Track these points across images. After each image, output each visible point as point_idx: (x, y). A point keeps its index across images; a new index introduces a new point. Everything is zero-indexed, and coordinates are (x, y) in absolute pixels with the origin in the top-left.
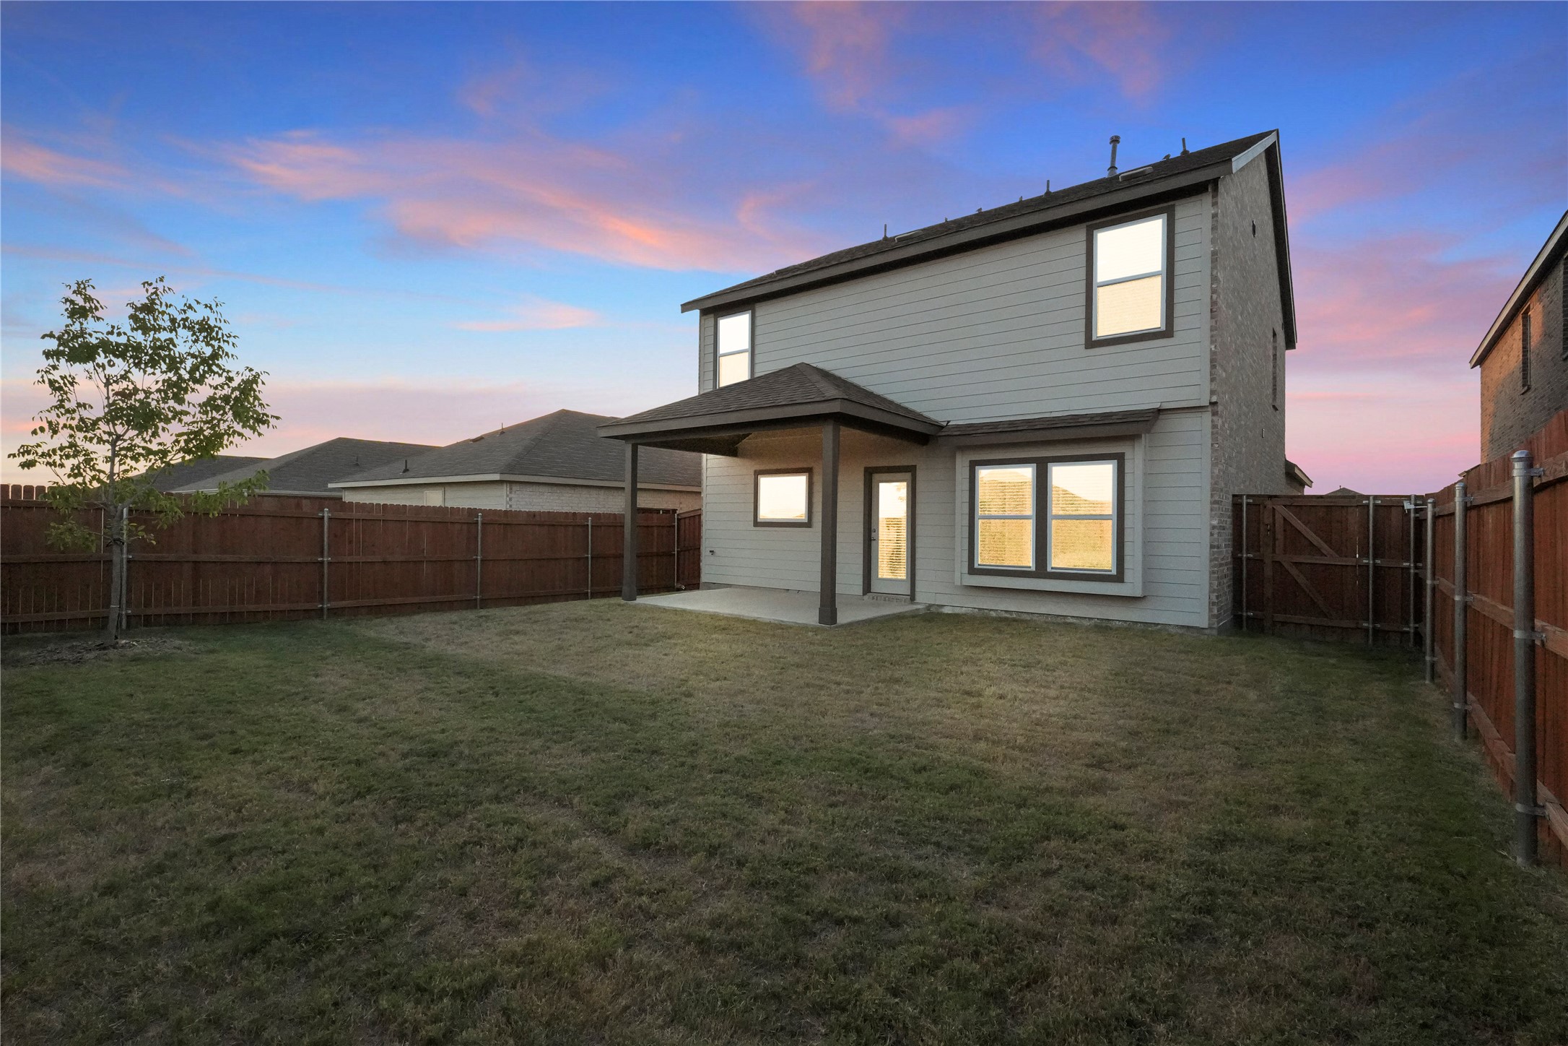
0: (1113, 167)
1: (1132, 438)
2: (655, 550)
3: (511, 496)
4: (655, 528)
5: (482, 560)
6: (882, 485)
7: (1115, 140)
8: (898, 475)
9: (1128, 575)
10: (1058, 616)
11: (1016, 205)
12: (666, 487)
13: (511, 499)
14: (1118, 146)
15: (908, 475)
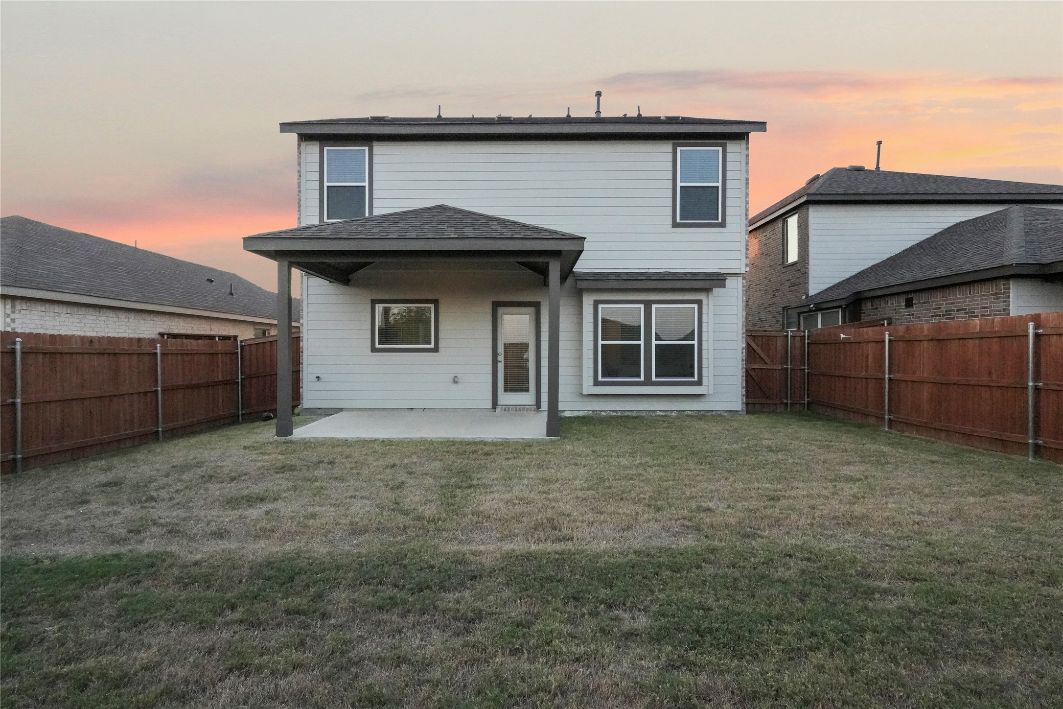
0: (598, 112)
1: (707, 290)
2: (220, 378)
3: (12, 316)
4: (220, 356)
5: (23, 404)
6: (506, 317)
7: (599, 94)
8: (523, 309)
9: (705, 380)
10: (650, 411)
11: (526, 119)
12: (208, 314)
13: (13, 320)
14: (601, 98)
15: (531, 310)
